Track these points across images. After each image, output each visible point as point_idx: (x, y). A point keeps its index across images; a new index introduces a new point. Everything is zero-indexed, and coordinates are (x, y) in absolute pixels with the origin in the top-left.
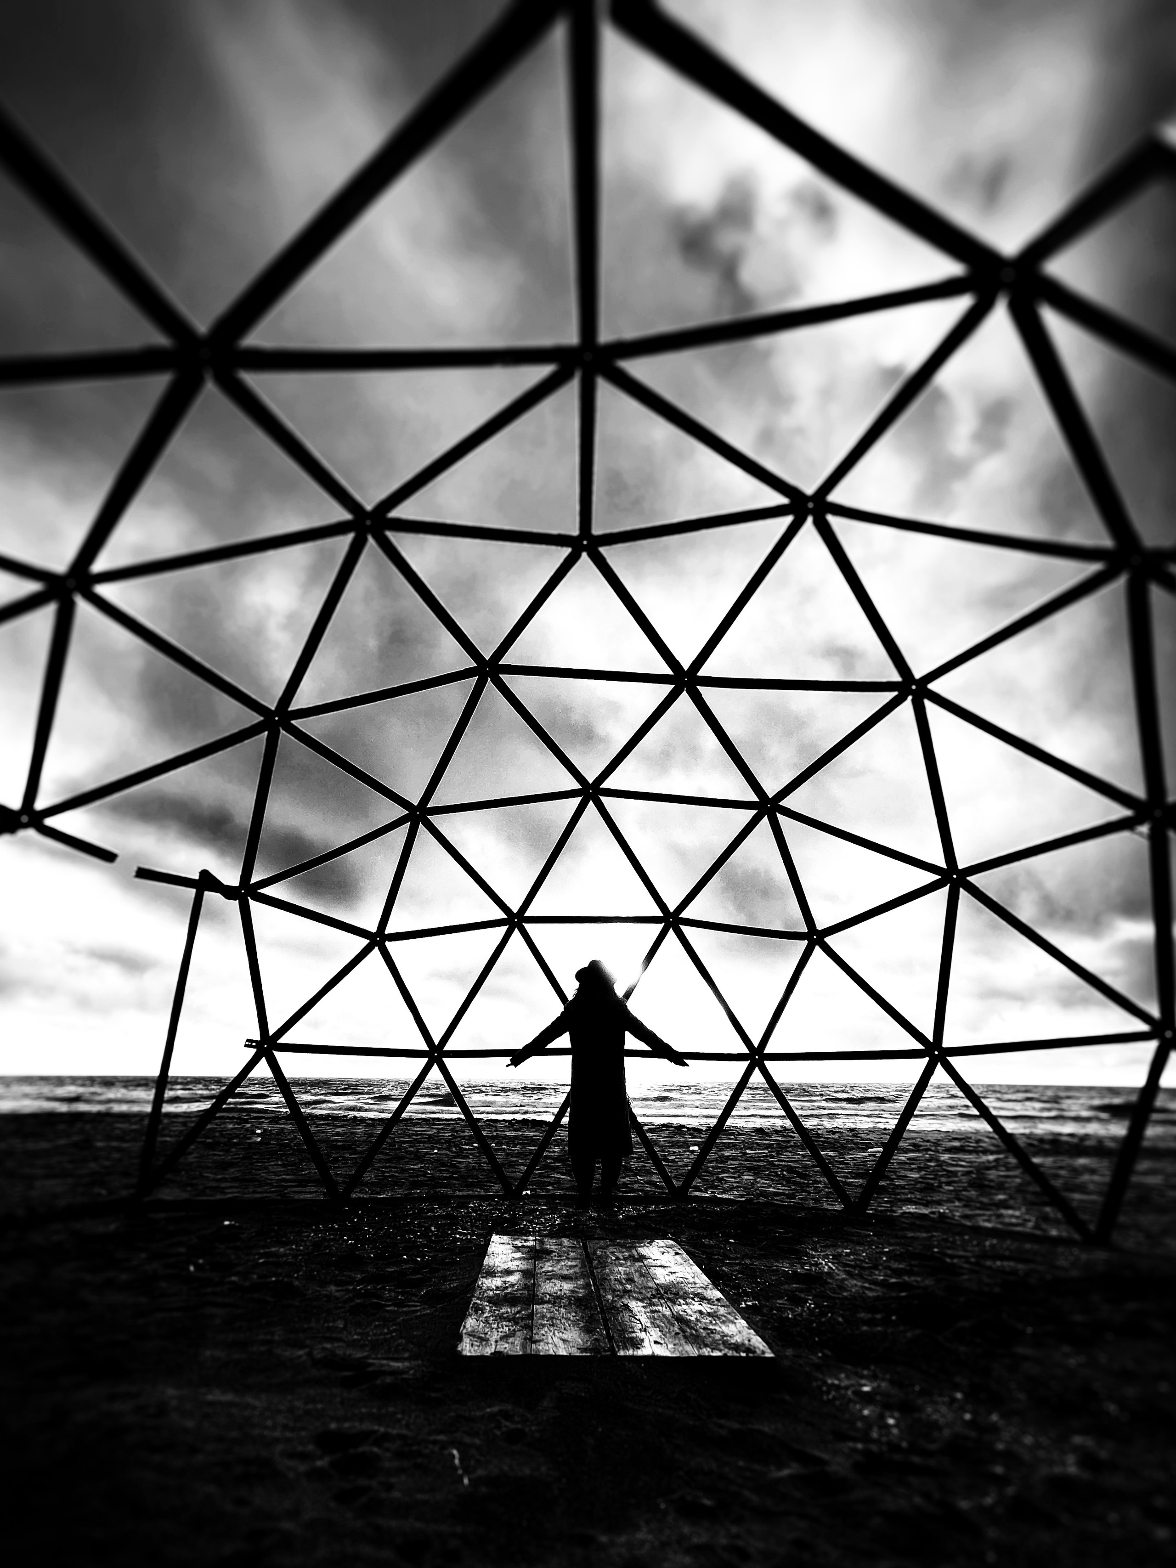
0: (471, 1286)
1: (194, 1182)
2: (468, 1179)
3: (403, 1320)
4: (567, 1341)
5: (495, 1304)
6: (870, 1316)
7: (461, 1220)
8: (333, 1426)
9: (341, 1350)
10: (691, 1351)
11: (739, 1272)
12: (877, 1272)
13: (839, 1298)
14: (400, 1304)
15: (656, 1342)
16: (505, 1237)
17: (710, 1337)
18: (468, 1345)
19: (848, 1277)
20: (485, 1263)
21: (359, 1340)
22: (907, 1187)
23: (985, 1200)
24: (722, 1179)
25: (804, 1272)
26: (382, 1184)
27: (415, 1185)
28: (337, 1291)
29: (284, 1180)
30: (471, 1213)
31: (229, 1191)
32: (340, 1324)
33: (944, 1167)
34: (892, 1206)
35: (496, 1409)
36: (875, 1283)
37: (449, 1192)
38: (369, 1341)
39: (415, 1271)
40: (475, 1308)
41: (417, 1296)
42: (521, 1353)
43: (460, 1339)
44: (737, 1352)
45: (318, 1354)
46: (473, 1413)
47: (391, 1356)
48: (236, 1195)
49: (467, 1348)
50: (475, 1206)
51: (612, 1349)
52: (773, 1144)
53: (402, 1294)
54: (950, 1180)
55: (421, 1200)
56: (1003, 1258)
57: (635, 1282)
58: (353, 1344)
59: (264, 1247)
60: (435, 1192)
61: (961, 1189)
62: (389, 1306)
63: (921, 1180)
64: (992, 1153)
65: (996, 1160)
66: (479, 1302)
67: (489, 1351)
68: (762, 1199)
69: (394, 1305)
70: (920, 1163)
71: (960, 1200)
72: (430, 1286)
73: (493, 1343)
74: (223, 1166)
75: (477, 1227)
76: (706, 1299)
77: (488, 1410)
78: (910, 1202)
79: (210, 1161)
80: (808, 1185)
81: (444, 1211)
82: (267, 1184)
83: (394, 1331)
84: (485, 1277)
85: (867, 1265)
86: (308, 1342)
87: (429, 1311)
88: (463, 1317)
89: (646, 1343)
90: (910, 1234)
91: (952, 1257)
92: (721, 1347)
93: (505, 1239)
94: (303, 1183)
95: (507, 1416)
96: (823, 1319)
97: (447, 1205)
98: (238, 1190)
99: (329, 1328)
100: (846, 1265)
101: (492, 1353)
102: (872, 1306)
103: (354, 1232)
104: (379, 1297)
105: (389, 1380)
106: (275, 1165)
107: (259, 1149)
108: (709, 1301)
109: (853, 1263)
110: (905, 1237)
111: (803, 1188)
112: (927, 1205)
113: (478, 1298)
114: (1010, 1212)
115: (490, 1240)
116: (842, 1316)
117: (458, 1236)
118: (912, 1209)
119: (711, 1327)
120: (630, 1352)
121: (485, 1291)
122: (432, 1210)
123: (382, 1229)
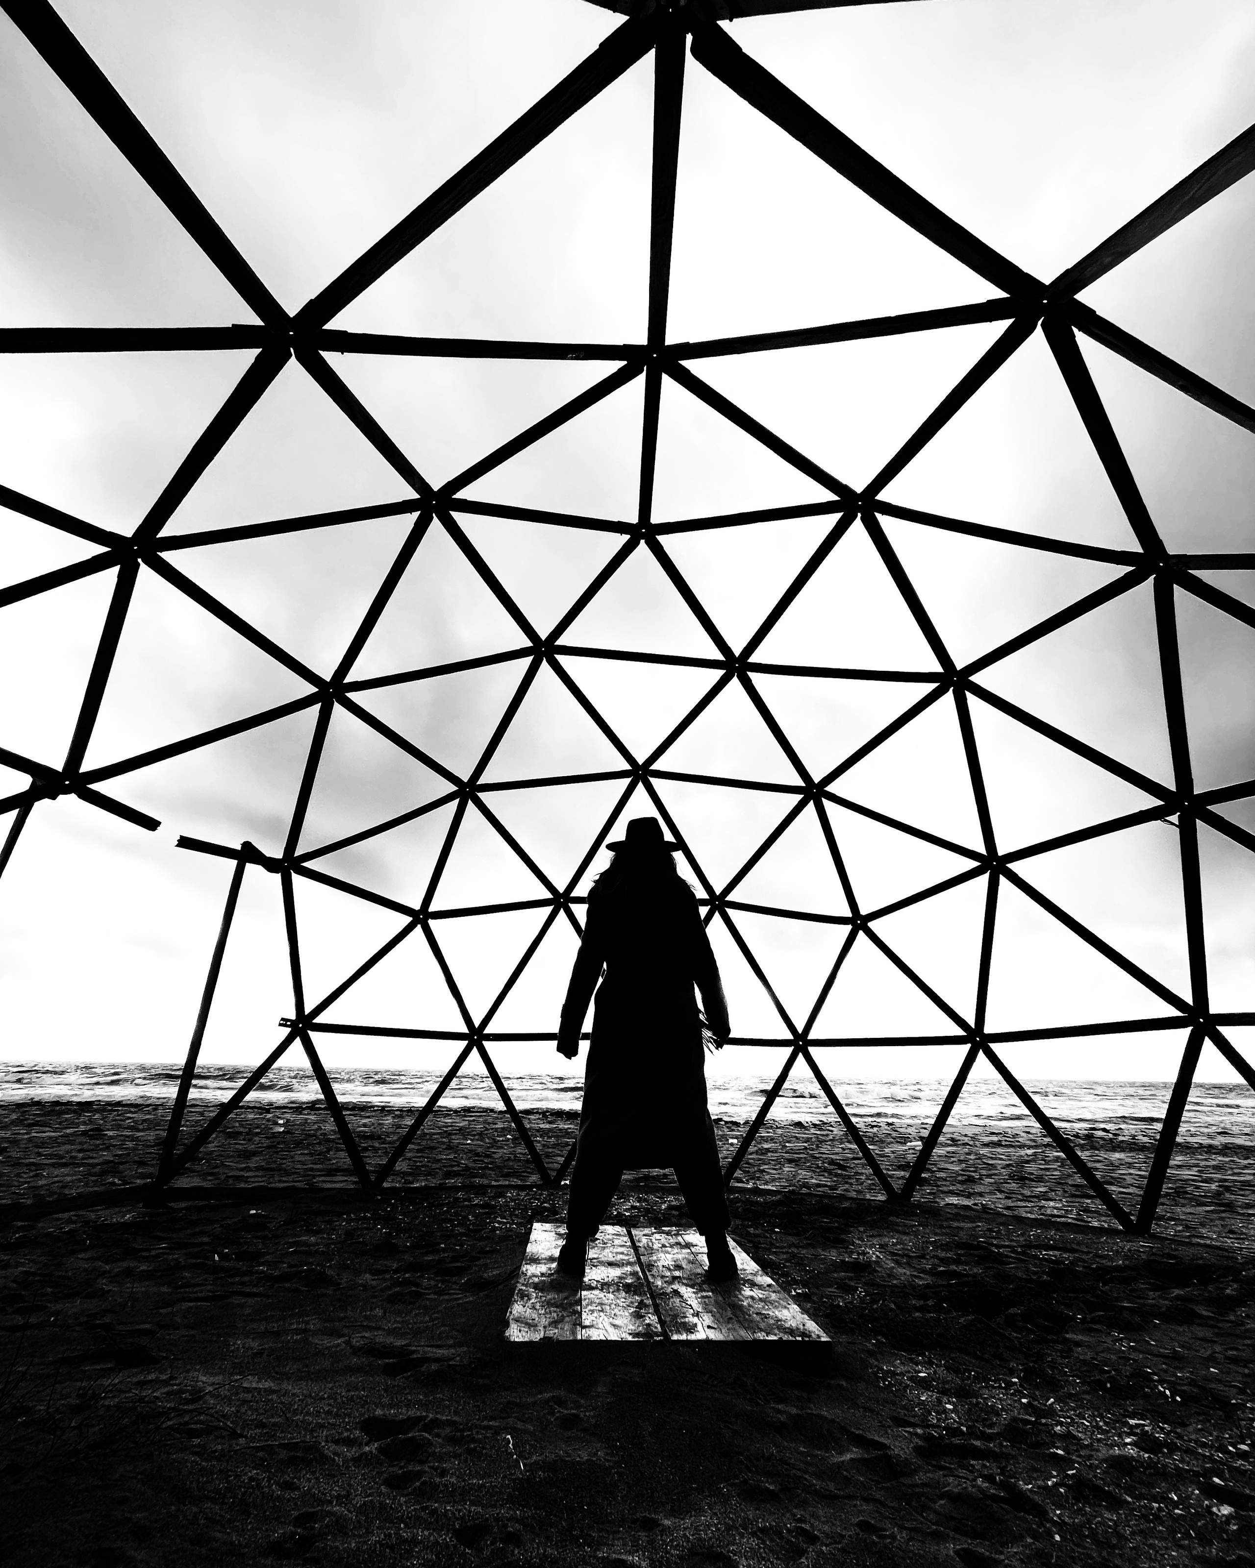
0: (516, 1273)
1: (217, 1170)
2: (504, 1169)
3: (445, 1308)
4: (618, 1326)
5: (542, 1290)
6: (922, 1302)
7: (499, 1209)
8: (379, 1412)
9: (381, 1338)
10: (745, 1335)
11: (787, 1260)
12: (925, 1261)
13: (889, 1286)
14: (440, 1293)
15: (709, 1327)
16: (547, 1225)
17: (764, 1322)
18: (515, 1331)
19: (896, 1266)
20: (528, 1250)
21: (400, 1329)
22: (948, 1179)
23: (1027, 1192)
24: (763, 1171)
25: (852, 1260)
26: (415, 1172)
27: (449, 1175)
28: (373, 1280)
29: (312, 1169)
30: (509, 1202)
31: (252, 1180)
32: (378, 1312)
33: (984, 1161)
34: (935, 1198)
35: (547, 1395)
36: (924, 1271)
37: (485, 1182)
38: (411, 1329)
39: (455, 1259)
40: (521, 1294)
41: (458, 1284)
42: (571, 1338)
43: (507, 1325)
44: (792, 1336)
45: (356, 1342)
46: (524, 1399)
47: (435, 1343)
48: (262, 1184)
49: (516, 1334)
50: (513, 1195)
51: (664, 1334)
52: (811, 1138)
53: (443, 1282)
54: (990, 1172)
55: (457, 1189)
56: (1049, 1248)
57: (683, 1268)
58: (391, 1332)
59: (295, 1236)
60: (471, 1182)
61: (1002, 1181)
62: (429, 1294)
63: (960, 1172)
64: (1029, 1147)
65: (1035, 1154)
66: (524, 1288)
67: (537, 1337)
68: (804, 1190)
69: (435, 1293)
70: (959, 1157)
71: (1001, 1192)
72: (472, 1273)
73: (541, 1329)
74: (247, 1155)
75: (517, 1216)
76: (757, 1285)
77: (540, 1396)
78: (952, 1193)
79: (232, 1149)
80: (850, 1177)
81: (481, 1200)
82: (294, 1173)
83: (437, 1318)
84: (529, 1264)
85: (915, 1254)
86: (346, 1331)
87: (471, 1299)
88: (508, 1303)
89: (699, 1327)
90: (955, 1224)
91: (998, 1247)
92: (776, 1331)
93: (548, 1226)
94: (332, 1172)
95: (560, 1402)
96: (875, 1306)
97: (484, 1194)
98: (263, 1179)
99: (366, 1317)
100: (893, 1254)
101: (541, 1339)
102: (923, 1293)
103: (388, 1220)
104: (417, 1285)
105: (434, 1367)
106: (299, 1155)
107: (283, 1138)
108: (760, 1287)
109: (900, 1252)
110: (950, 1227)
111: (845, 1179)
112: (969, 1196)
113: (523, 1285)
114: (1052, 1204)
115: (531, 1228)
116: (895, 1303)
117: (497, 1225)
118: (954, 1200)
119: (764, 1312)
120: (683, 1337)
121: (530, 1277)
122: (469, 1200)
123: (416, 1218)
